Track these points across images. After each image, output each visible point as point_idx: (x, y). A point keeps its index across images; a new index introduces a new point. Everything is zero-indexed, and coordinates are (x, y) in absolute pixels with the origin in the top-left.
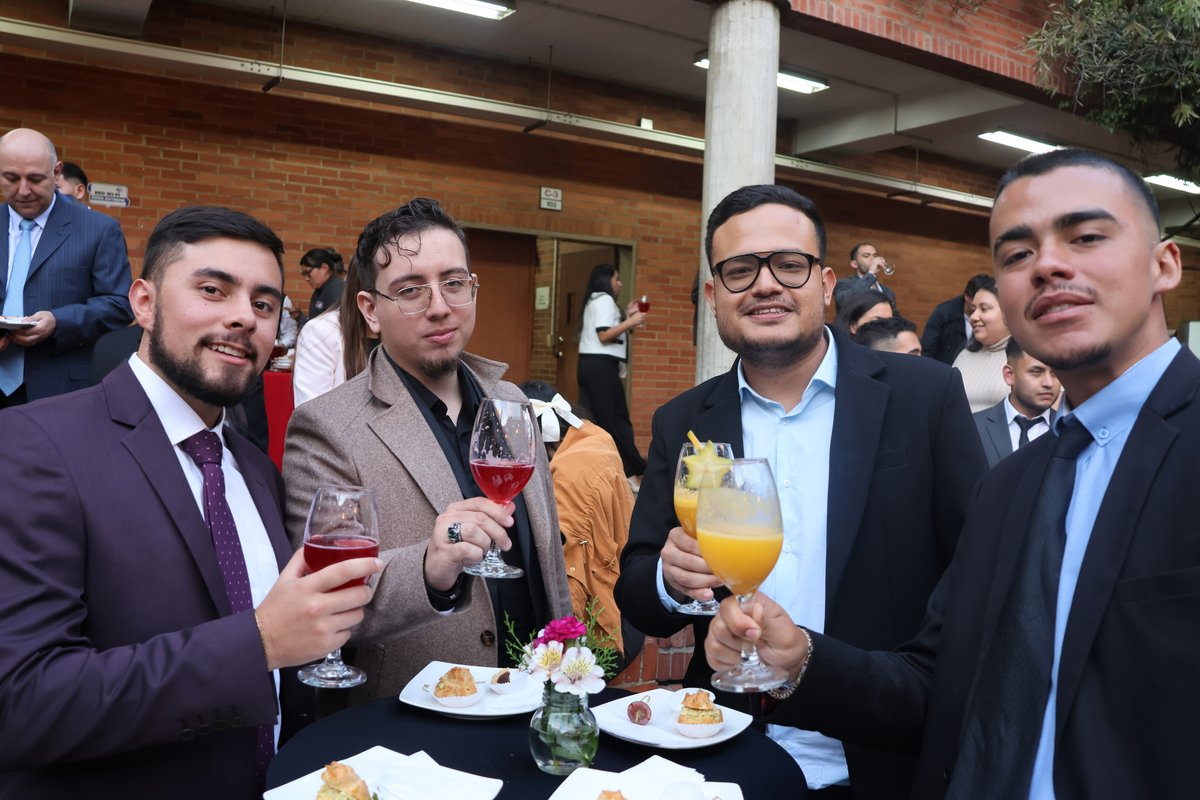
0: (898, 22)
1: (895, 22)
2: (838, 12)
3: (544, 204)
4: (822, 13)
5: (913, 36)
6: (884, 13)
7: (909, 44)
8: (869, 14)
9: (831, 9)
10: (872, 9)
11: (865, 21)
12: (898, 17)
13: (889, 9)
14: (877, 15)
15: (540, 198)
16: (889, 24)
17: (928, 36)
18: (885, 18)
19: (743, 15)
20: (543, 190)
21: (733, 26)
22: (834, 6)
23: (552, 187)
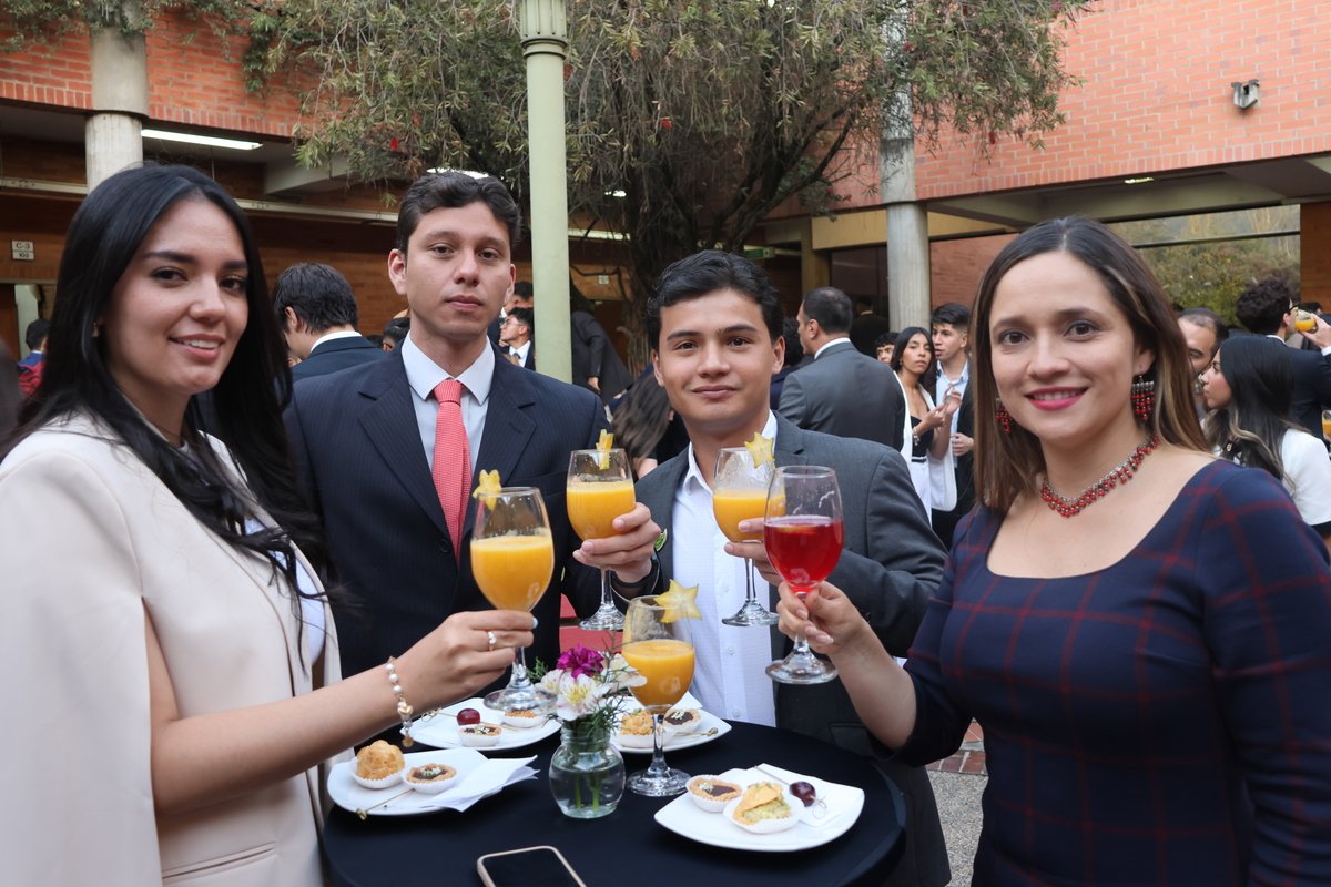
0: (252, 117)
1: (248, 117)
2: (194, 115)
3: (16, 256)
4: (178, 115)
5: (267, 126)
6: (237, 111)
7: (264, 132)
8: (223, 114)
9: (187, 114)
10: (227, 109)
11: (220, 119)
12: (251, 112)
13: (241, 108)
14: (232, 113)
15: (12, 251)
16: (243, 119)
17: (283, 124)
18: (239, 115)
19: (105, 127)
20: (14, 243)
21: (98, 135)
22: (190, 111)
23: (24, 240)
